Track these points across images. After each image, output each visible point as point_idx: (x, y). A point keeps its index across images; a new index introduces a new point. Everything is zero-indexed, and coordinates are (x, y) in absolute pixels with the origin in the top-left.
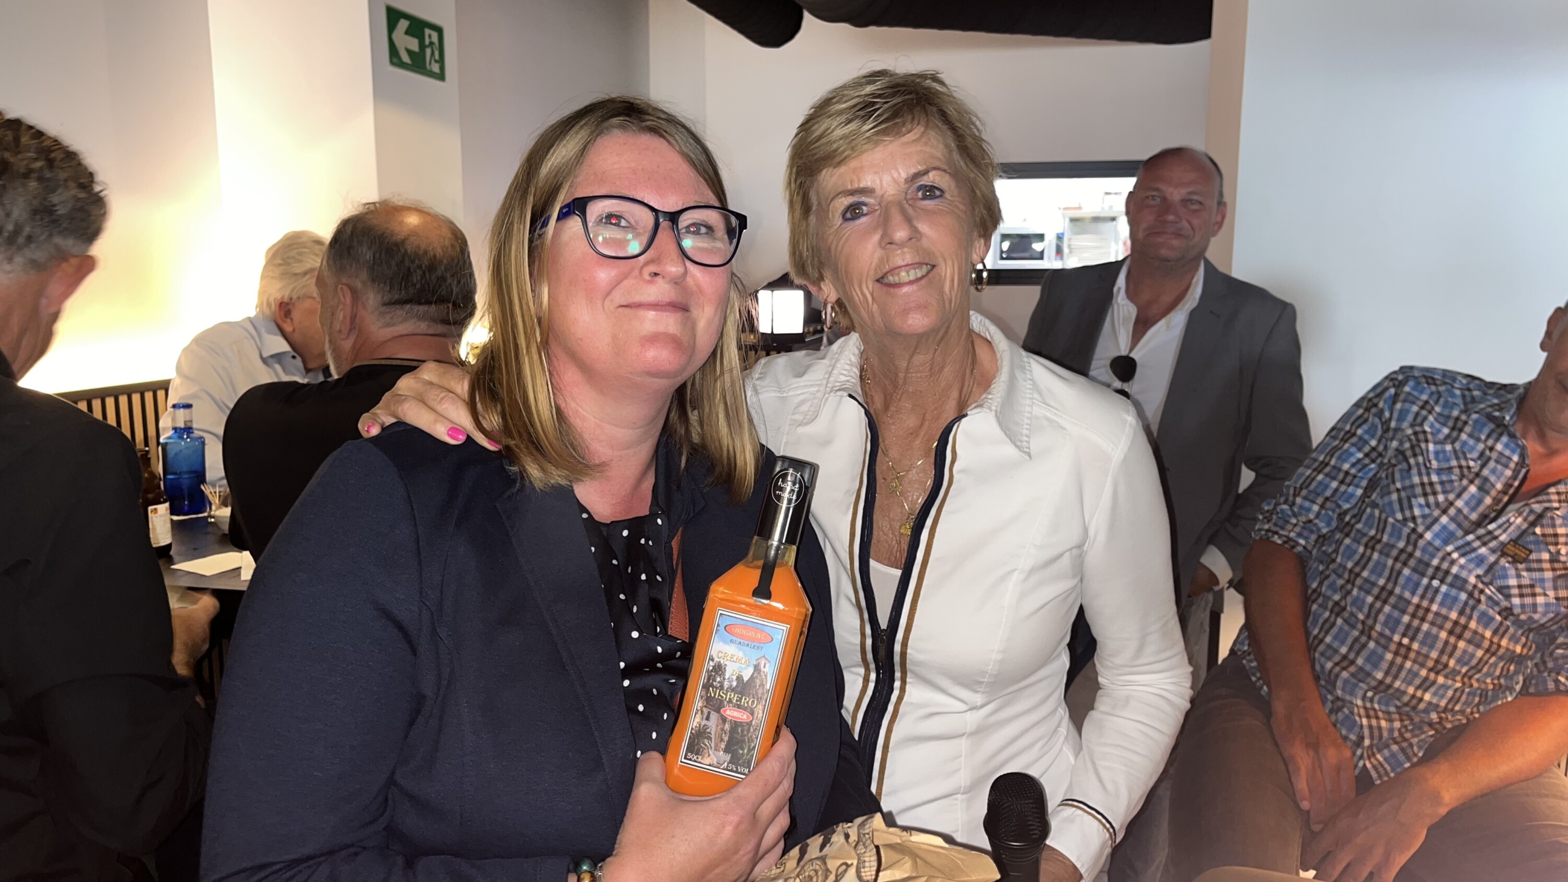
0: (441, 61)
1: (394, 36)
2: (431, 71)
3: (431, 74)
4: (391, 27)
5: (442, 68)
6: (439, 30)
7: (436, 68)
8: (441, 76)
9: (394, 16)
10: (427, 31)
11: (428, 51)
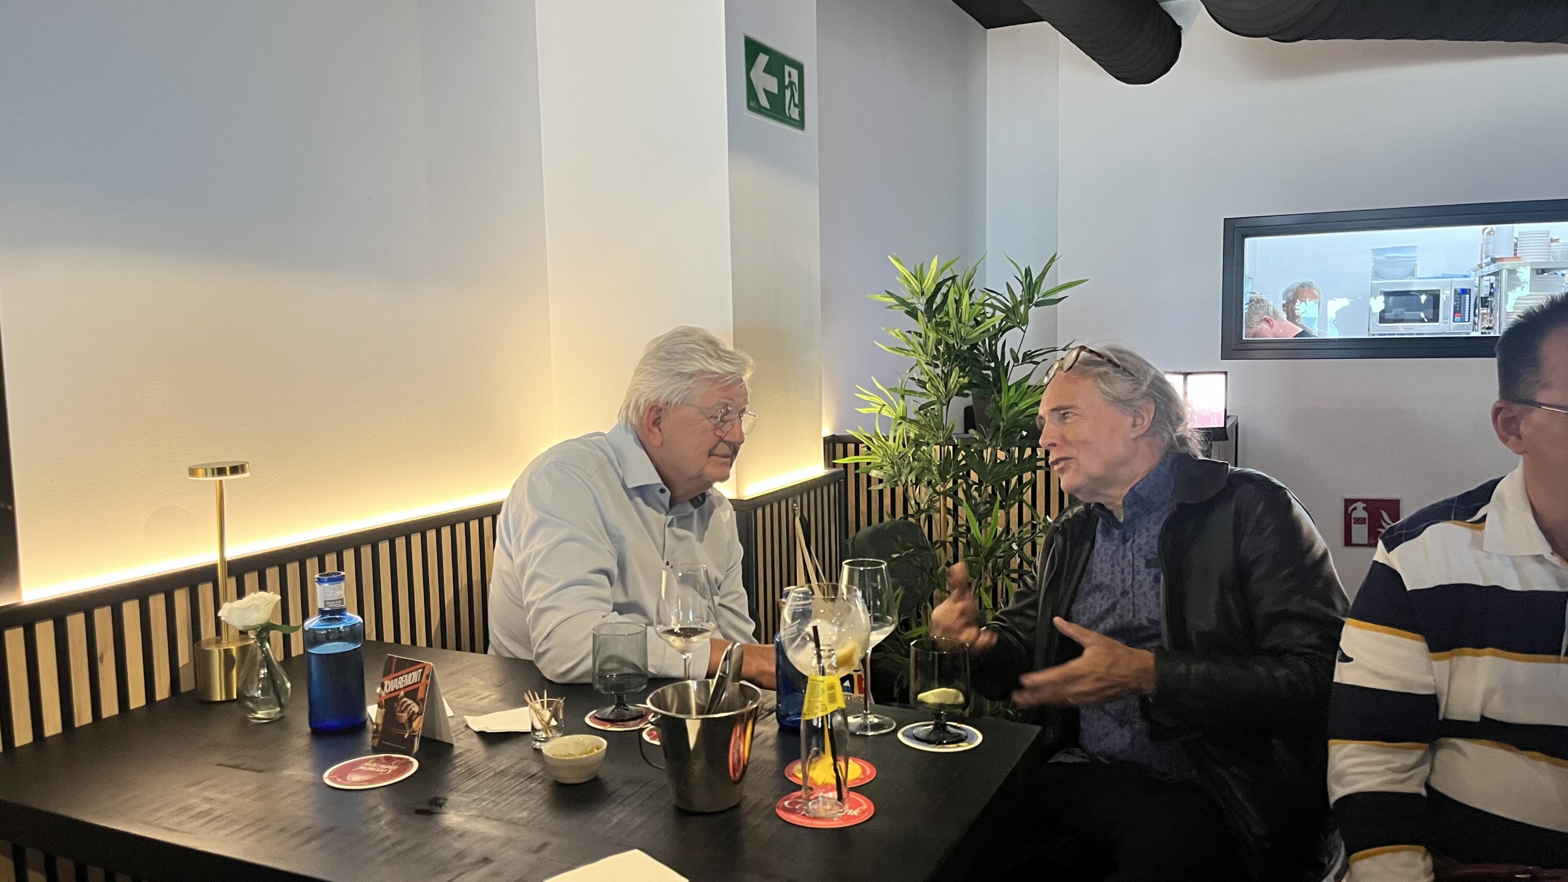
0: (801, 106)
1: (752, 74)
2: (790, 117)
3: (789, 121)
4: (750, 62)
5: (802, 114)
6: (799, 67)
7: (795, 115)
8: (800, 124)
9: (753, 49)
10: (787, 68)
11: (788, 93)
